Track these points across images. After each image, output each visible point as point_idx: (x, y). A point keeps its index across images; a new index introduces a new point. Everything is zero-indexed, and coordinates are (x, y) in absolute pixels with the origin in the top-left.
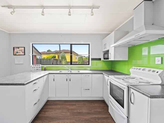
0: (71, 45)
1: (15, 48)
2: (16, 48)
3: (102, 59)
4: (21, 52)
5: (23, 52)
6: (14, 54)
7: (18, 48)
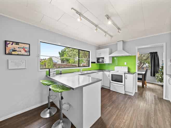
0: (79, 50)
1: (8, 42)
2: (11, 43)
3: (96, 63)
4: (22, 50)
5: (26, 51)
6: (7, 53)
7: (17, 43)
